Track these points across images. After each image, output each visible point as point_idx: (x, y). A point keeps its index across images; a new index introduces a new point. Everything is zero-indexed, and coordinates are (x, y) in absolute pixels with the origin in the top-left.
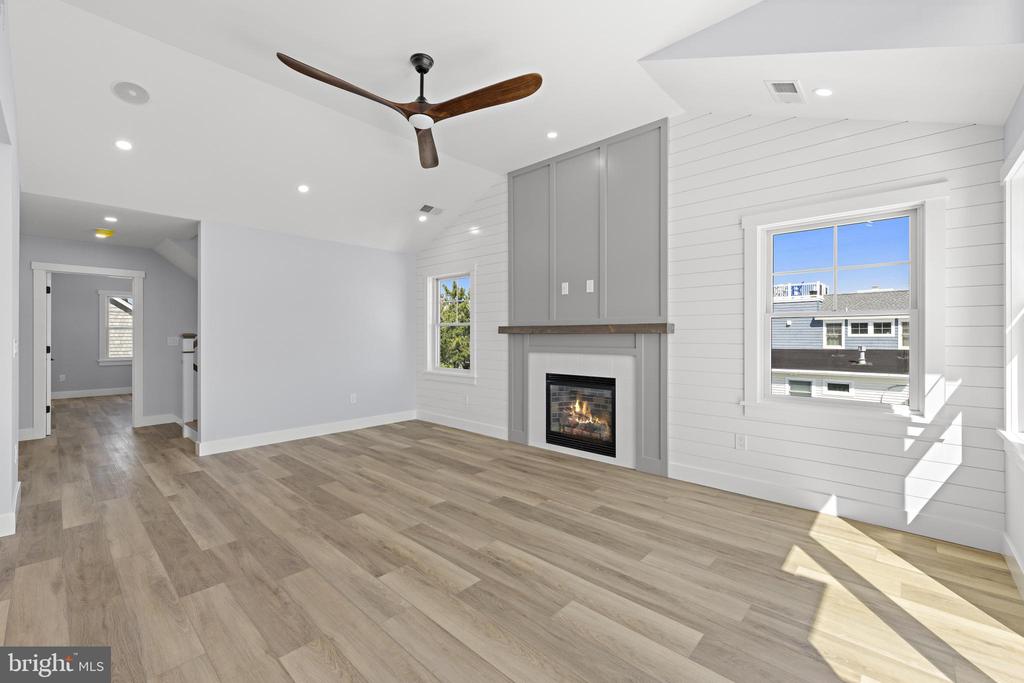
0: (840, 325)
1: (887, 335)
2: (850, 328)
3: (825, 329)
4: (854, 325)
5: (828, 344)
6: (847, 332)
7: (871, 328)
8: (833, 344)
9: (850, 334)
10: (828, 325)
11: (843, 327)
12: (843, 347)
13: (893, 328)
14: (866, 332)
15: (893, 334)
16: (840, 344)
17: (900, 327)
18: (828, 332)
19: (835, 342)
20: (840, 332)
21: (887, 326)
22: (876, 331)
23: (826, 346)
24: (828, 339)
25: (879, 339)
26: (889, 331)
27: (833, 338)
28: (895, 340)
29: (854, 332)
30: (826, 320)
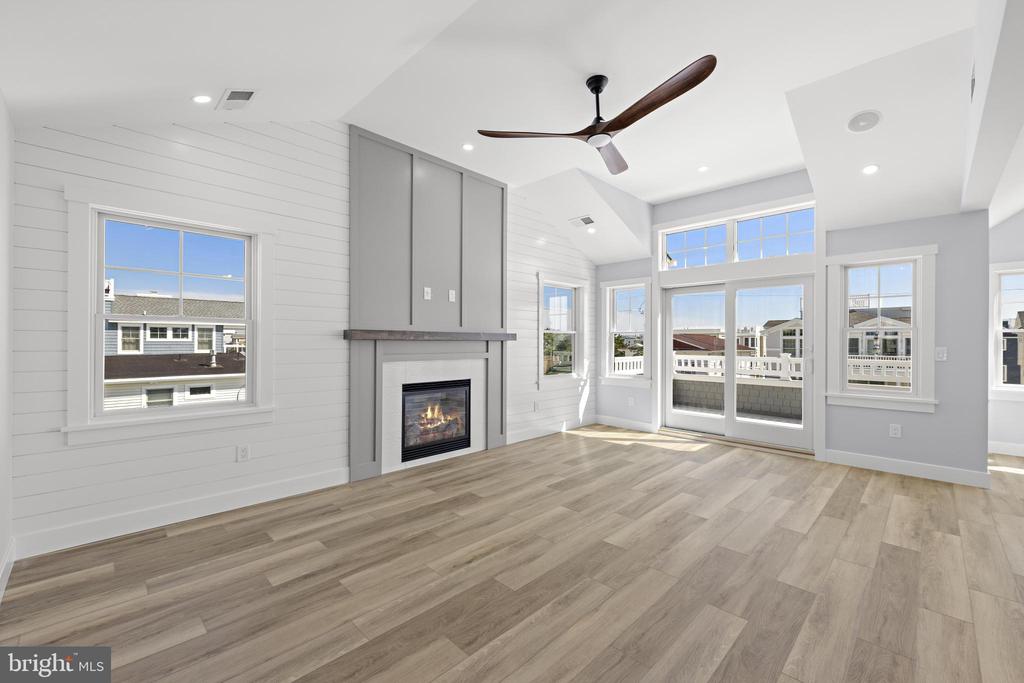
0: (138, 329)
1: (185, 340)
2: (148, 332)
3: (120, 332)
4: (153, 330)
5: (124, 349)
6: (145, 336)
7: (170, 333)
8: (129, 349)
9: (149, 339)
10: (124, 328)
11: (142, 332)
12: (141, 352)
13: (190, 333)
14: (164, 336)
15: (190, 339)
16: (138, 348)
17: (196, 333)
18: (124, 335)
19: (131, 346)
20: (138, 336)
21: (185, 330)
22: (175, 336)
23: (121, 352)
24: (124, 343)
25: (177, 344)
26: (187, 336)
27: (130, 343)
28: (191, 344)
29: (152, 336)
30: (123, 322)
